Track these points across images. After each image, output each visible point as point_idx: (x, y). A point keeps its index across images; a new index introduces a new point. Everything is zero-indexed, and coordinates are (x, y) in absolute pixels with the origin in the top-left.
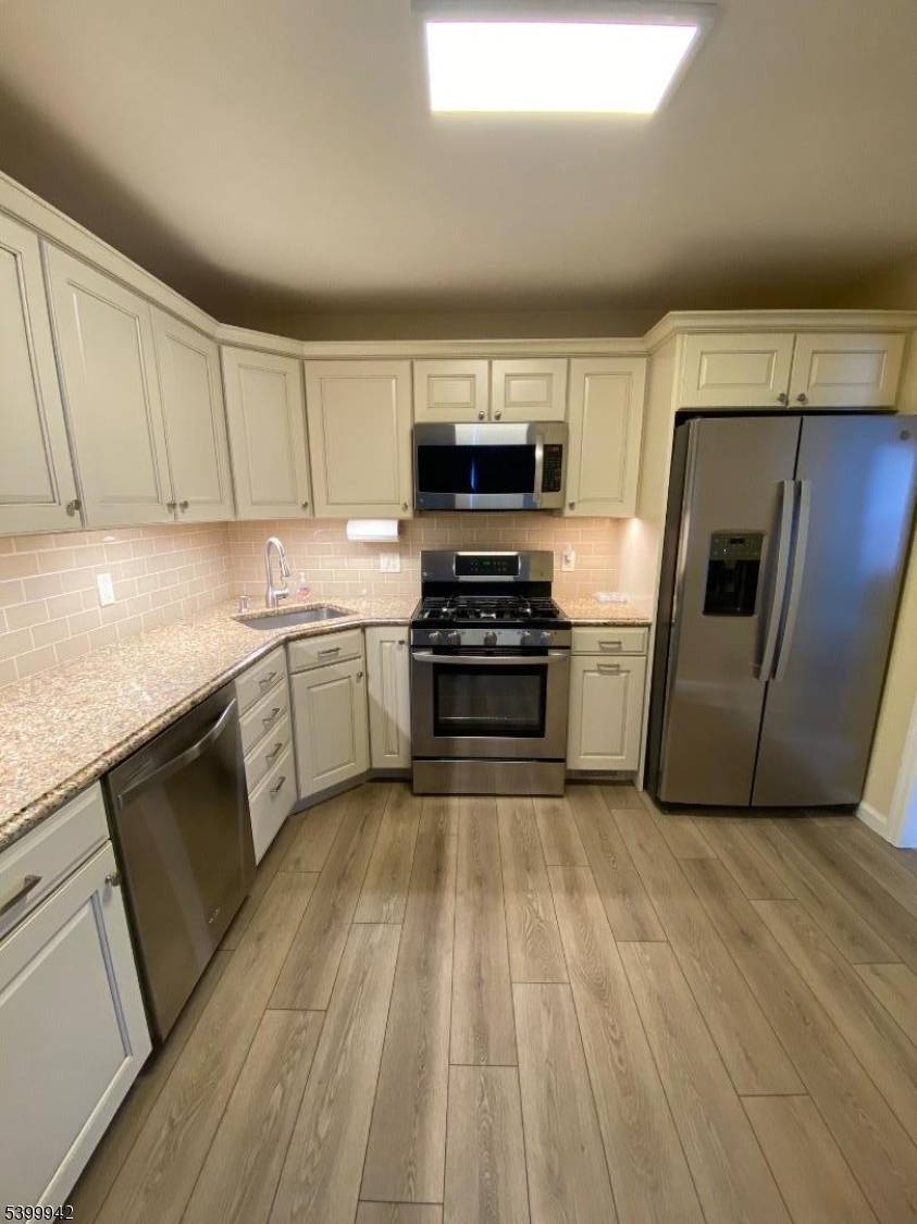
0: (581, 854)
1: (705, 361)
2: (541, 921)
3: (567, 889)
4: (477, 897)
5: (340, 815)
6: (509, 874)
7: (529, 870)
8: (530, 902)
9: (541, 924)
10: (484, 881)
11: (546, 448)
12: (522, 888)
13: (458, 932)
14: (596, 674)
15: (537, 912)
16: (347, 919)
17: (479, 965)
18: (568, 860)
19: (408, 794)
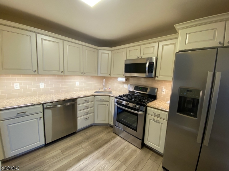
0: (128, 163)
1: (188, 36)
2: (104, 169)
3: (116, 167)
4: (100, 156)
5: (99, 129)
6: (110, 156)
7: (114, 158)
8: (107, 164)
9: (103, 170)
10: (104, 154)
11: (149, 63)
12: (109, 160)
13: (90, 159)
14: (153, 121)
15: (105, 167)
16: (81, 145)
17: (86, 167)
18: (125, 162)
19: (112, 132)
